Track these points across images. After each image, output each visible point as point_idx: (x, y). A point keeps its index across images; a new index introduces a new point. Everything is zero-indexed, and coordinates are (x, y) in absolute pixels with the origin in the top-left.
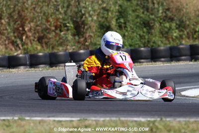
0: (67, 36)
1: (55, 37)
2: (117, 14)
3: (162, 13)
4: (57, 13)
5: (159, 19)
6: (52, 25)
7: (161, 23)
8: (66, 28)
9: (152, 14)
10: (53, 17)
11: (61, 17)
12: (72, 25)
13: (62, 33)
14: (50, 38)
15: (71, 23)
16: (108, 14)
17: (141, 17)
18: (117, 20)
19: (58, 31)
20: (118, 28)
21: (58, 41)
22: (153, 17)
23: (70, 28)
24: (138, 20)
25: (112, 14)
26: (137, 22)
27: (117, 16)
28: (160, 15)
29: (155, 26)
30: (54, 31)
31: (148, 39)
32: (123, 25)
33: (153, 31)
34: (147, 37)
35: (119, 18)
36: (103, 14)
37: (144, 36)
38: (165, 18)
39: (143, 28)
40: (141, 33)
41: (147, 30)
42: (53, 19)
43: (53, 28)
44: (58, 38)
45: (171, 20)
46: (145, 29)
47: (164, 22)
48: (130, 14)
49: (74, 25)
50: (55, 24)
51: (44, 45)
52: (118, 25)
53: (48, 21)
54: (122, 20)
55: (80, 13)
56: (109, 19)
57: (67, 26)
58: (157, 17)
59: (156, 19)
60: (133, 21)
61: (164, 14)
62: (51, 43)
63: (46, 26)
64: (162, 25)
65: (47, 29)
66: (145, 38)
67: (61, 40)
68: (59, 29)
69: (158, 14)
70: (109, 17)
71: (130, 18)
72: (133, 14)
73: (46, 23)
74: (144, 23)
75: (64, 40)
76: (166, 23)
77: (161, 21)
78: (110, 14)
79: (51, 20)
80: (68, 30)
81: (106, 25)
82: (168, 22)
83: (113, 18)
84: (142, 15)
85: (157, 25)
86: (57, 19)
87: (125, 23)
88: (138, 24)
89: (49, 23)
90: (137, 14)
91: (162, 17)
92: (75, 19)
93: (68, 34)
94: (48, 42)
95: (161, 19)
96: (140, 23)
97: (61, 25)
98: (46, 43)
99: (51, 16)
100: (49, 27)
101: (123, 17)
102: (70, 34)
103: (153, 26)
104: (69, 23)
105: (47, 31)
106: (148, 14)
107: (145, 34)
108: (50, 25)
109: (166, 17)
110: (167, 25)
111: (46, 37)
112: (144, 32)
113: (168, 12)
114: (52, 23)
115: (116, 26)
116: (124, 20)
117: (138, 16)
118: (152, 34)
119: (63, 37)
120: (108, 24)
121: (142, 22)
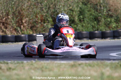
0: (48, 26)
1: (41, 26)
2: (78, 13)
3: (106, 12)
4: (42, 12)
5: (104, 16)
6: (39, 19)
7: (105, 19)
8: (47, 21)
9: (100, 13)
10: (40, 14)
11: (45, 14)
12: (51, 20)
13: (45, 24)
14: (38, 27)
15: (50, 18)
16: (73, 13)
17: (93, 15)
18: (78, 16)
19: (42, 23)
20: (79, 21)
21: (42, 29)
22: (100, 14)
23: (50, 21)
24: (91, 17)
25: (75, 13)
26: (91, 18)
27: (79, 14)
28: (105, 13)
29: (102, 20)
30: (40, 23)
31: (98, 28)
32: (82, 19)
33: (100, 23)
34: (96, 27)
35: (79, 16)
36: (70, 13)
37: (95, 26)
38: (107, 16)
39: (94, 22)
40: (93, 24)
41: (97, 22)
42: (40, 15)
43: (40, 21)
44: (42, 27)
45: (111, 16)
46: (95, 22)
47: (107, 18)
48: (86, 13)
49: (52, 19)
50: (41, 19)
51: (34, 31)
52: (79, 19)
53: (36, 17)
54: (81, 17)
55: (56, 12)
56: (73, 16)
57: (48, 20)
58: (103, 15)
59: (102, 16)
60: (88, 17)
61: (107, 13)
62: (38, 30)
63: (36, 20)
64: (106, 20)
65: (36, 22)
66: (95, 28)
67: (45, 28)
68: (43, 22)
69: (103, 13)
70: (73, 15)
71: (86, 15)
72: (88, 13)
73: (36, 18)
74: (95, 18)
75: (46, 28)
76: (108, 19)
77: (105, 17)
78: (74, 13)
79: (39, 16)
80: (49, 22)
81: (72, 19)
82: (109, 18)
83: (76, 15)
84: (93, 14)
85: (103, 20)
86: (42, 16)
87: (83, 18)
88: (91, 19)
89: (37, 18)
90: (91, 13)
91: (106, 15)
92: (53, 16)
93: (49, 25)
94: (37, 29)
95: (105, 16)
96: (92, 19)
97: (44, 19)
98: (35, 30)
99: (38, 14)
100: (37, 20)
101: (82, 15)
102: (50, 25)
103: (100, 20)
104: (49, 18)
105: (36, 23)
106: (97, 13)
107: (95, 25)
108: (38, 19)
109: (108, 14)
110: (109, 20)
111: (35, 27)
112: (95, 24)
113: (109, 12)
114: (39, 18)
115: (78, 20)
116: (83, 17)
117: (91, 14)
118: (99, 25)
119: (46, 27)
120: (73, 19)
121: (93, 18)
